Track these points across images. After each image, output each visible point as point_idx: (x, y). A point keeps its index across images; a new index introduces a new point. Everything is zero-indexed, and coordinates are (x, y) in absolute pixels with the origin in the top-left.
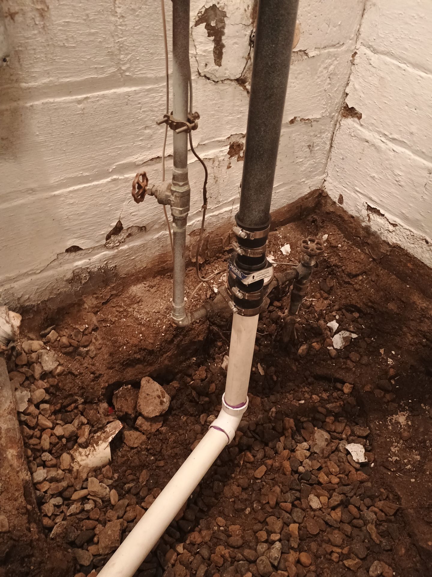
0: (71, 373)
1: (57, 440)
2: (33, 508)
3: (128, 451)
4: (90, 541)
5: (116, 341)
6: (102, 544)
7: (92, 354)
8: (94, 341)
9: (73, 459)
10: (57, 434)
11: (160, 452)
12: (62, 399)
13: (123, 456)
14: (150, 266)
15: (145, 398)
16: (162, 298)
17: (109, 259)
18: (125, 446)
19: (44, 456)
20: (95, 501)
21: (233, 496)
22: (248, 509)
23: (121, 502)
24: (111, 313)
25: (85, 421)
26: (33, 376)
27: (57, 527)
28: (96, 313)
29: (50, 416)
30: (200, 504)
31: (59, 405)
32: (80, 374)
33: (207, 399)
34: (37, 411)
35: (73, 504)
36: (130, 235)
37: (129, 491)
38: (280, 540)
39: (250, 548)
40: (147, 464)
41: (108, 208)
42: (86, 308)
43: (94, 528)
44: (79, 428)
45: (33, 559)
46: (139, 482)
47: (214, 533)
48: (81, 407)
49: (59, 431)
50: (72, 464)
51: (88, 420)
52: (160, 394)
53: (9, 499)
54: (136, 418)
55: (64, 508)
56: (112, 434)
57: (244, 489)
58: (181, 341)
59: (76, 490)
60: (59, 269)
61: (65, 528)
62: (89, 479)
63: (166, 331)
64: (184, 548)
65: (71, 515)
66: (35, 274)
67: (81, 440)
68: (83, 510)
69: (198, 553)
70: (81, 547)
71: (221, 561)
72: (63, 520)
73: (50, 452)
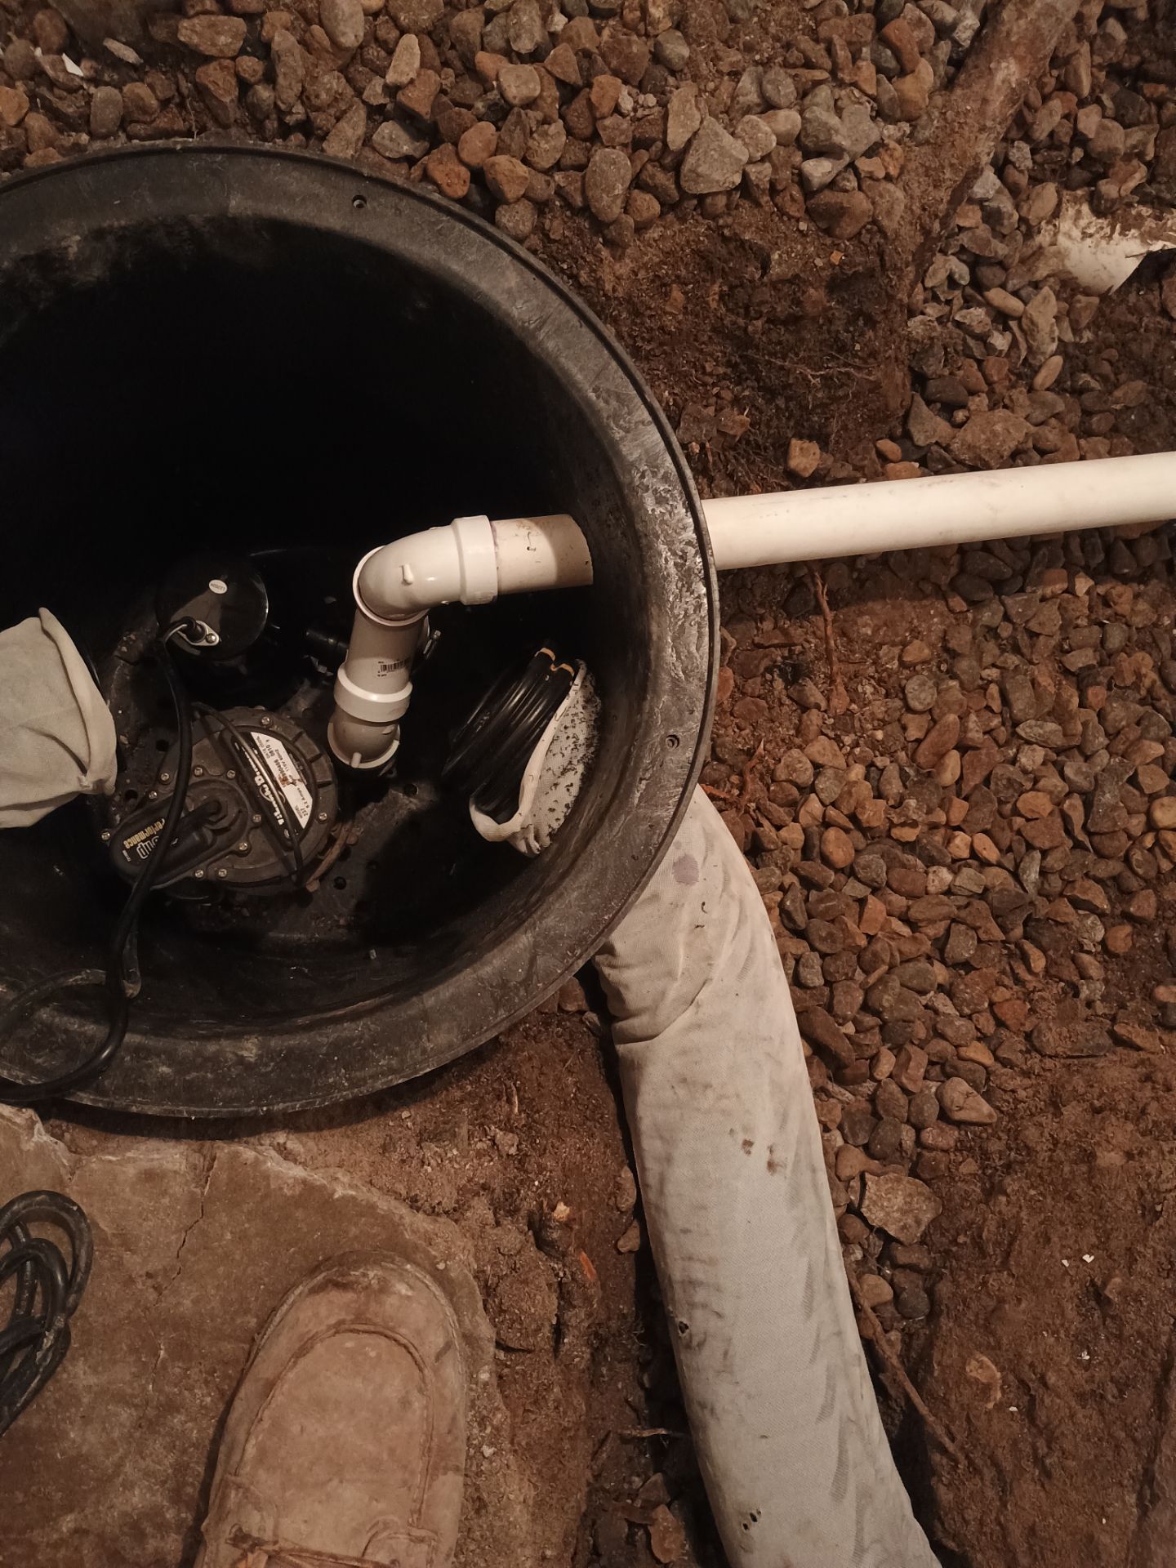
1: (1067, 140)
2: (940, 237)
3: (1153, 309)
4: (948, 409)
6: (968, 434)
9: (1056, 214)
10: (1081, 126)
12: (1155, 49)
13: (1133, 310)
18: (1157, 293)
19: (1019, 149)
20: (1014, 344)
23: (1050, 396)
25: (1150, 156)
27: (923, 323)
29: (1100, 67)
31: (1136, 59)
34: (1094, 29)
35: (980, 305)
37: (1078, 392)
40: (1157, 375)
43: (973, 393)
44: (1128, 157)
45: (871, 333)
46: (1110, 393)
47: (1155, 625)
49: (1090, 121)
50: (1043, 224)
51: (1156, 157)
53: (927, 169)
55: (957, 297)
56: (1169, 239)
59: (1003, 286)
61: (931, 339)
62: (1046, 290)
64: (1088, 593)
65: (958, 325)
67: (1109, 189)
68: (983, 339)
69: (1102, 625)
70: (929, 403)
71: (1130, 679)
72: (940, 320)
73: (1033, 152)
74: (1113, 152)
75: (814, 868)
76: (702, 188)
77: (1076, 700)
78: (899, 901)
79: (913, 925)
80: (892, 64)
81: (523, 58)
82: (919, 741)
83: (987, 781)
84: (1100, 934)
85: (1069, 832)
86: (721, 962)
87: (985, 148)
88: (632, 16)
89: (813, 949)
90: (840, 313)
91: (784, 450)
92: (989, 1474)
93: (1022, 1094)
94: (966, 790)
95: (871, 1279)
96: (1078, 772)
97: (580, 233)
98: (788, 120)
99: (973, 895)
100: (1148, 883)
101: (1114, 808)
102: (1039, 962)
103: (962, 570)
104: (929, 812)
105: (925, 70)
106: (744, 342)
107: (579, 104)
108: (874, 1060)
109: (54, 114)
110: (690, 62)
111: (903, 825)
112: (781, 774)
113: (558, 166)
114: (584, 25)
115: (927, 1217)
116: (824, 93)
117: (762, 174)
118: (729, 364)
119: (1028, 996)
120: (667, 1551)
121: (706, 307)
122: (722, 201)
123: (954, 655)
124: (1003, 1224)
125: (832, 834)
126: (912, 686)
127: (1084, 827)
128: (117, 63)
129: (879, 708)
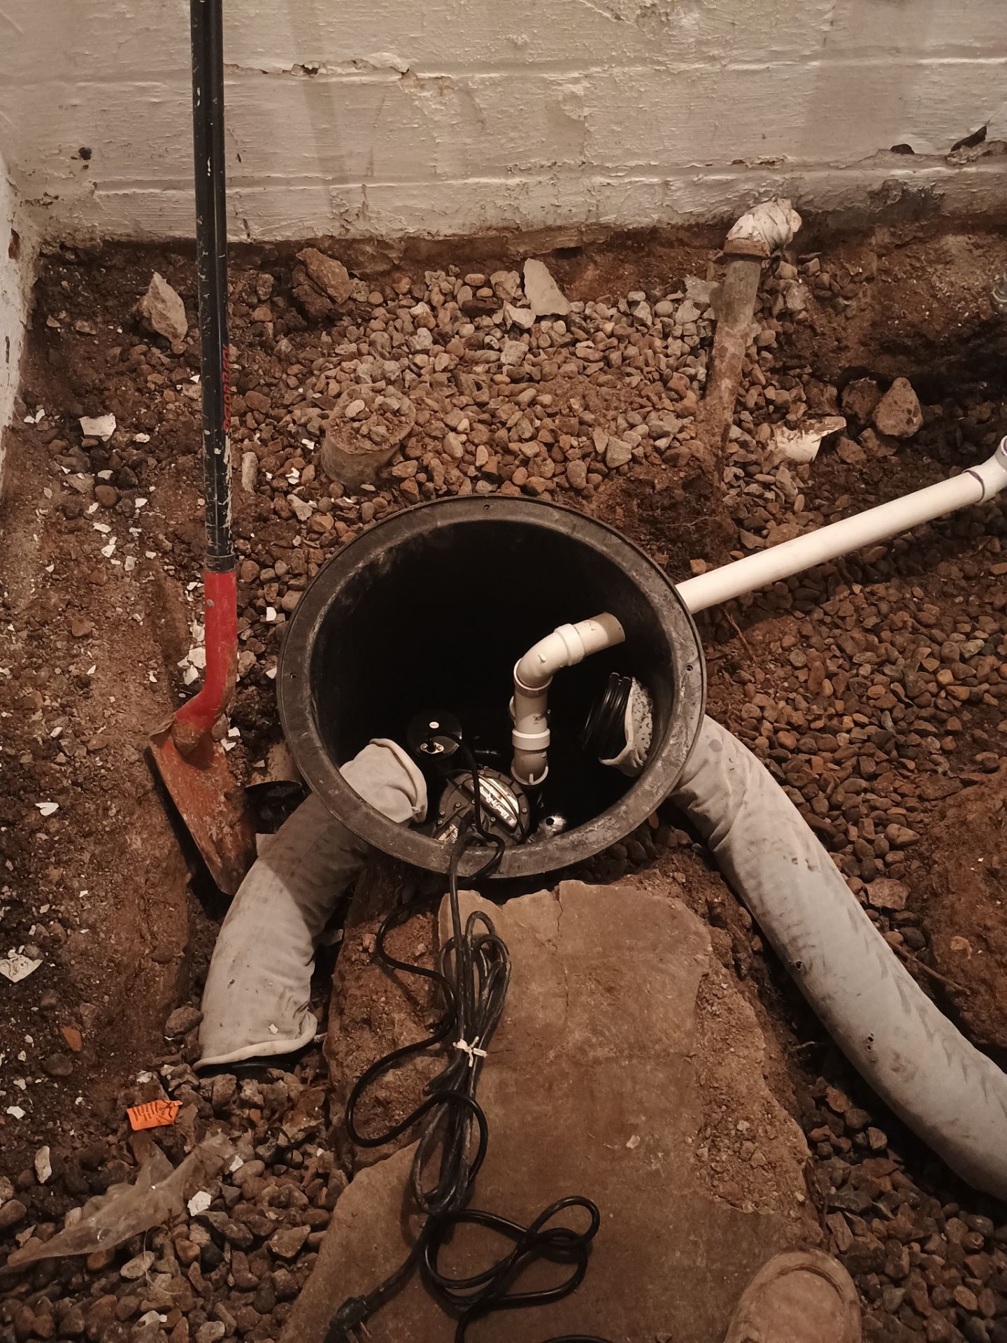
0: (812, 328)
1: (764, 404)
2: (724, 458)
3: (837, 462)
4: (758, 531)
5: (888, 308)
7: (849, 313)
8: (861, 295)
9: (772, 435)
10: (768, 396)
11: (876, 484)
12: (787, 357)
13: (827, 466)
14: (991, 212)
15: (890, 405)
16: (984, 271)
17: (942, 181)
18: (835, 454)
19: (744, 414)
20: (777, 495)
21: (948, 576)
22: (960, 599)
23: (803, 512)
24: (901, 264)
25: (804, 398)
26: (770, 309)
27: (730, 498)
28: (880, 256)
29: (766, 371)
30: (901, 563)
31: (781, 363)
32: (823, 334)
33: (974, 449)
34: (757, 357)
35: (754, 483)
36: (988, 154)
37: (818, 508)
38: (985, 640)
39: (942, 630)
40: (853, 490)
41: (978, 103)
42: (870, 244)
43: (767, 521)
44: (795, 402)
45: (708, 503)
46: (834, 504)
47: (903, 598)
48: (805, 377)
49: (771, 393)
50: (768, 441)
51: (807, 398)
52: (913, 409)
53: (707, 431)
54: (864, 428)
55: (741, 482)
56: (829, 429)
57: (967, 578)
58: (981, 346)
59: (761, 472)
60: (871, 173)
61: (737, 504)
62: (781, 468)
63: (967, 321)
64: (862, 592)
65: (747, 494)
66: (837, 168)
67: (792, 417)
68: (761, 496)
69: (875, 604)
70: (748, 531)
71: (900, 625)
72: (738, 495)
73: (751, 413)
74: (787, 402)
75: (780, 752)
76: (617, 464)
77: (876, 639)
78: (828, 755)
79: (838, 763)
80: (676, 396)
81: (527, 440)
82: (806, 681)
83: (848, 688)
84: (938, 746)
85: (900, 700)
86: (749, 782)
87: (729, 416)
88: (565, 411)
89: (794, 787)
90: (692, 498)
91: (689, 567)
92: (982, 989)
93: (926, 820)
94: (839, 695)
95: (889, 933)
96: (892, 670)
97: (571, 498)
98: (643, 429)
99: (865, 741)
100: (950, 713)
101: (917, 682)
102: (911, 765)
103: (795, 600)
104: (825, 710)
105: (690, 394)
106: (653, 522)
107: (555, 449)
108: (846, 832)
109: (345, 520)
110: (595, 420)
111: (815, 720)
112: (745, 715)
113: (554, 475)
114: (548, 421)
115: (905, 895)
116: (653, 415)
117: (639, 452)
118: (651, 534)
119: (913, 782)
120: (840, 1106)
121: (633, 512)
122: (626, 467)
123: (807, 638)
124: (940, 876)
125: (781, 734)
126: (792, 657)
127: (906, 696)
128: (366, 493)
129: (780, 672)
